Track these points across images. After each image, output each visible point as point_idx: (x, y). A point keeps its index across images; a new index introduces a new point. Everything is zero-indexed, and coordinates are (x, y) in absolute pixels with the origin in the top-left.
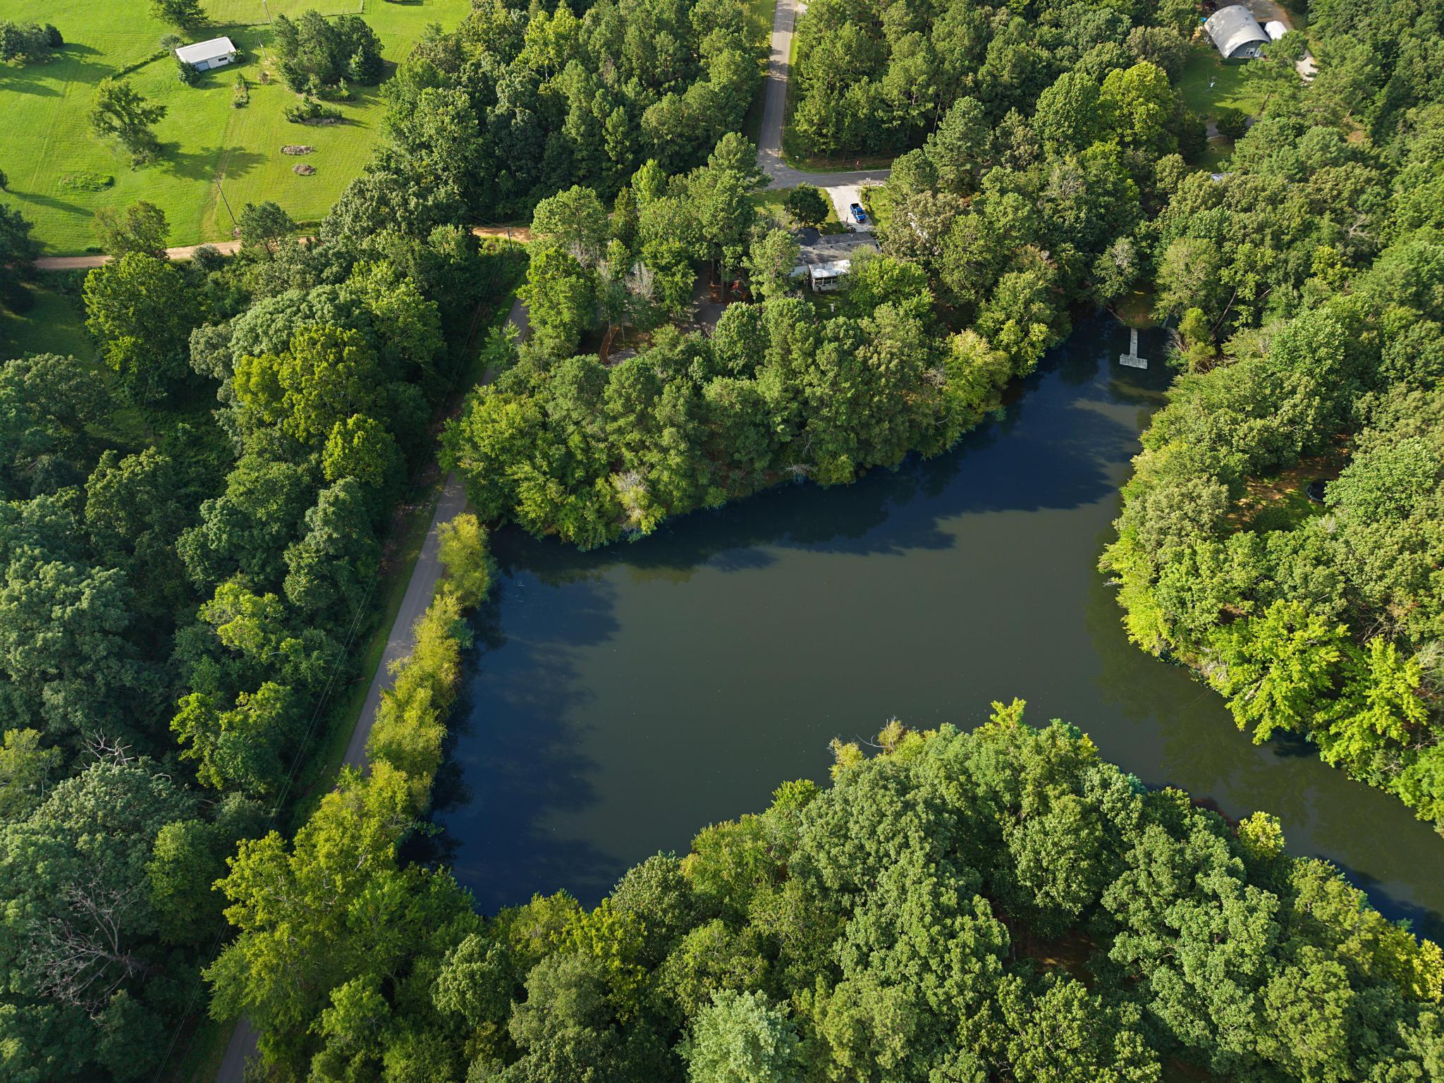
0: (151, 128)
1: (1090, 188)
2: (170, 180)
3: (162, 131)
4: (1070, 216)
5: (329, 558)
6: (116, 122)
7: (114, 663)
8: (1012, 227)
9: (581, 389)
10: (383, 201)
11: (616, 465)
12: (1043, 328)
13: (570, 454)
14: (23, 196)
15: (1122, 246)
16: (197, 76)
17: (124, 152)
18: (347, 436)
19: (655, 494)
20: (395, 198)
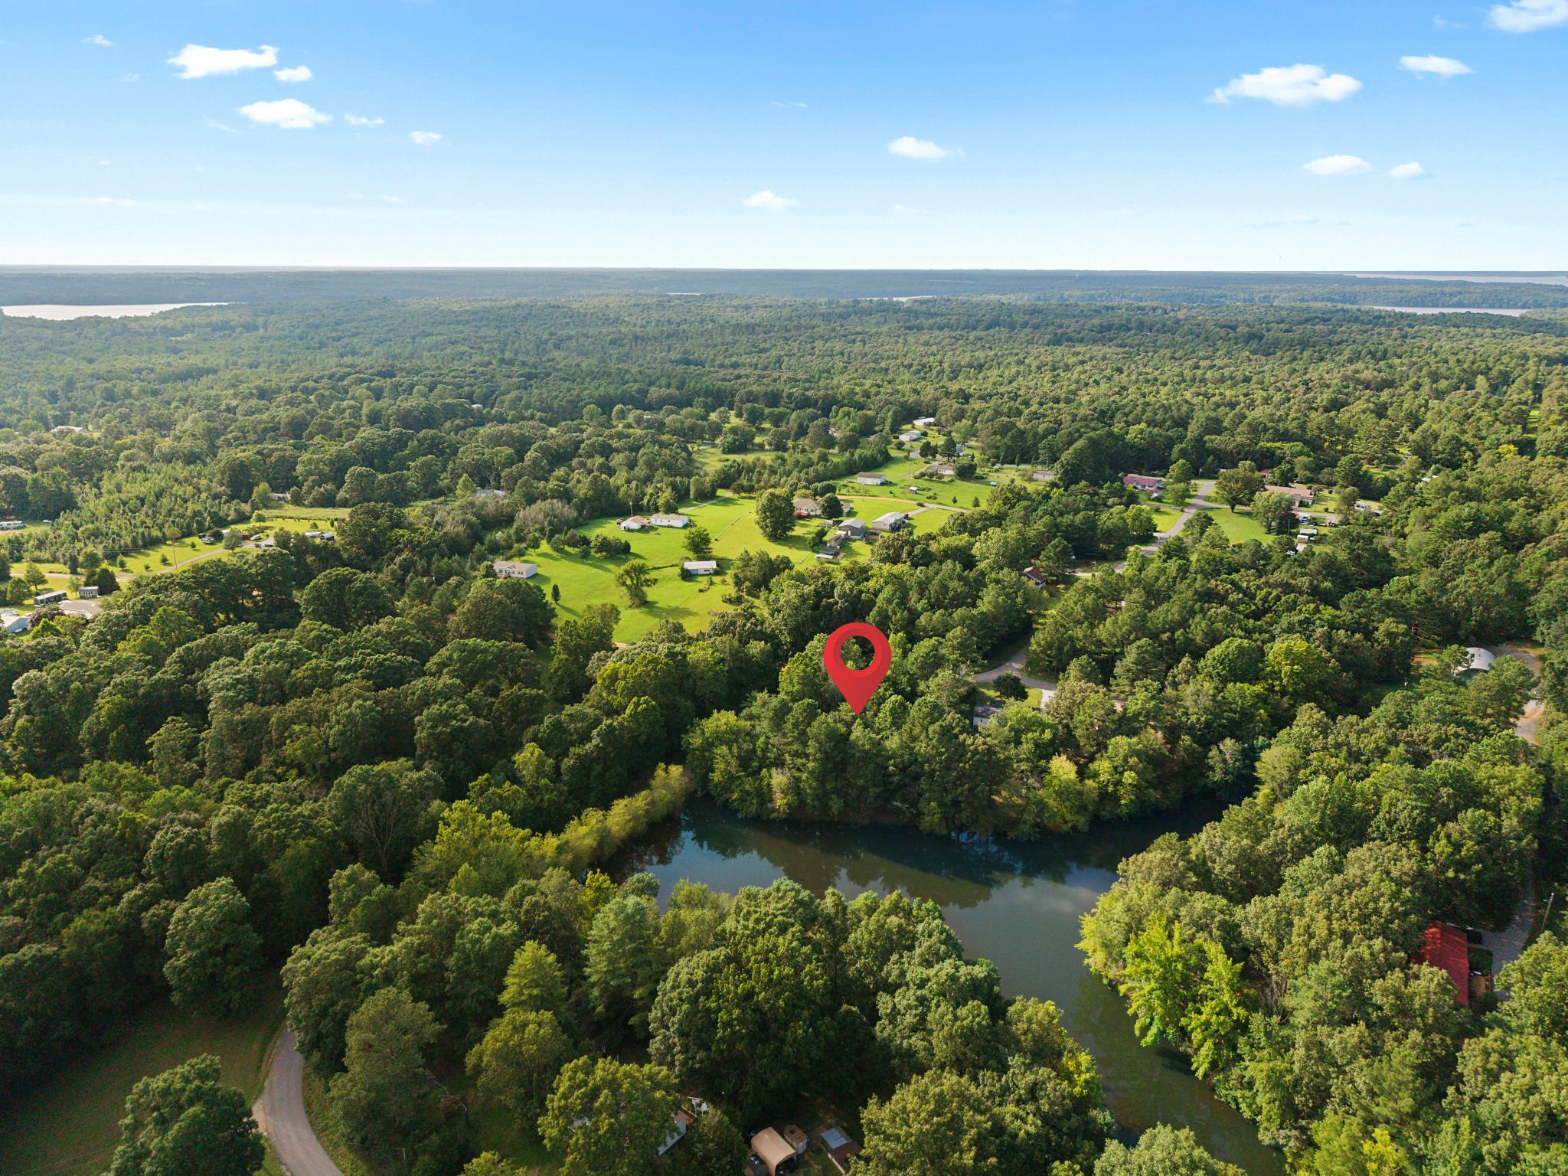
0: (645, 589)
1: (1219, 705)
2: (642, 616)
3: (651, 593)
4: (1193, 718)
5: (592, 760)
6: (629, 582)
7: (462, 764)
8: (1139, 714)
9: (775, 714)
10: (733, 623)
11: (779, 763)
12: (1133, 774)
13: (754, 751)
14: (563, 608)
15: (1229, 745)
16: (687, 576)
17: (627, 600)
18: (637, 705)
19: (795, 787)
20: (740, 623)
